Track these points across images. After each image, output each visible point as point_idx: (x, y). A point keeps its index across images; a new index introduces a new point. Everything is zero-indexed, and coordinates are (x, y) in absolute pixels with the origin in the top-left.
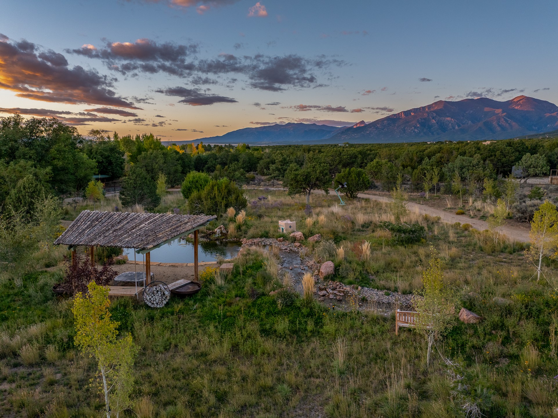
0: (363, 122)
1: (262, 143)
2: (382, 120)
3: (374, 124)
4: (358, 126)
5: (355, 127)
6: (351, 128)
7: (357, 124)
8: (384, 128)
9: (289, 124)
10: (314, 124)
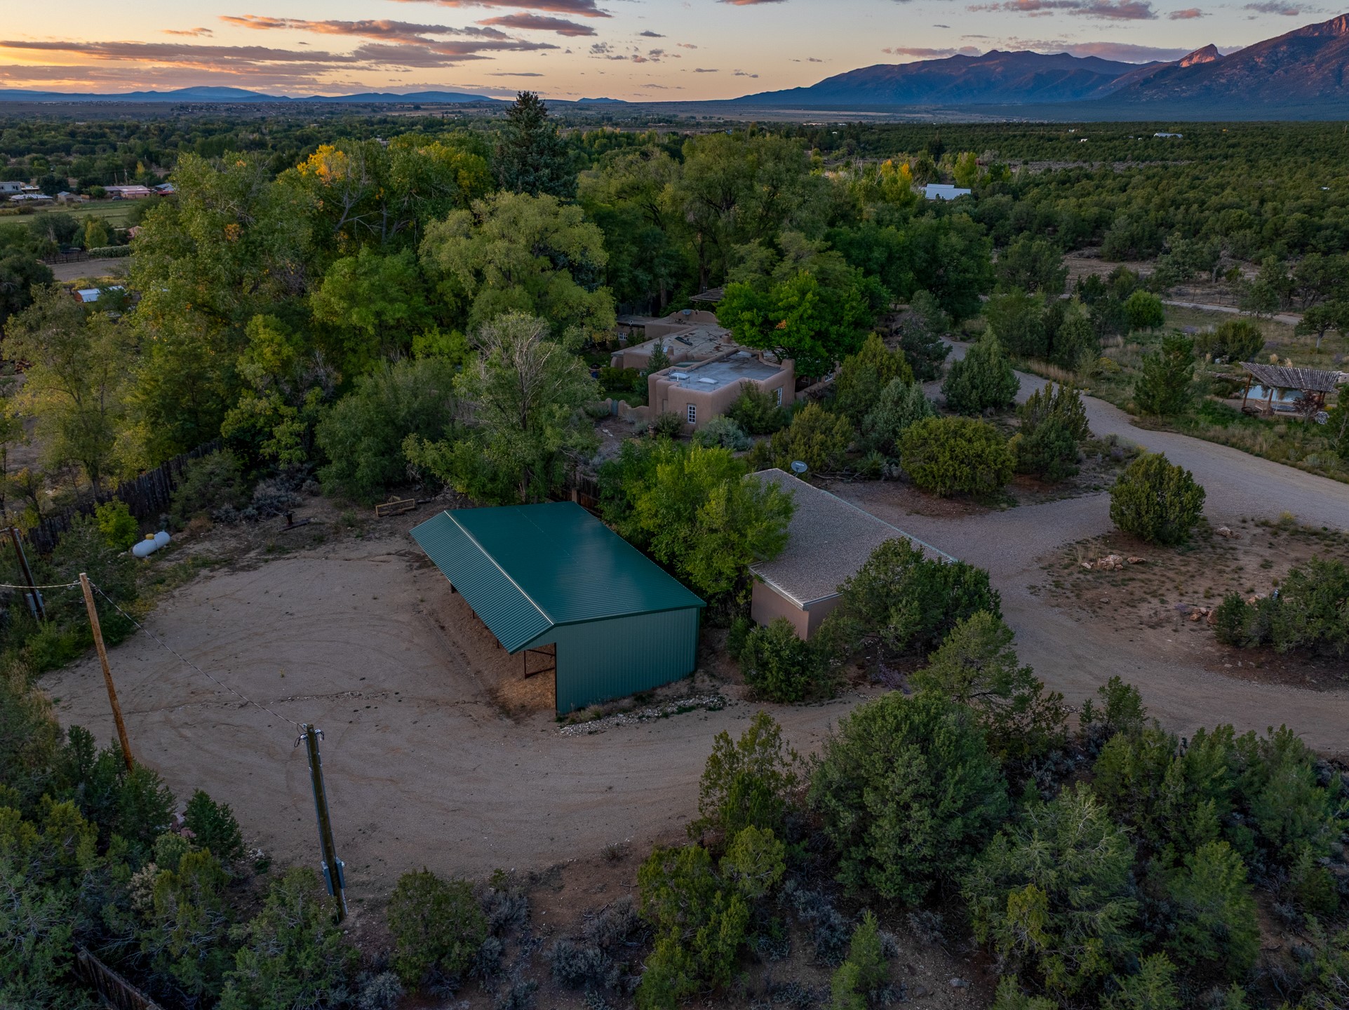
0: (1211, 49)
1: (917, 108)
2: (1274, 44)
3: (1245, 57)
4: (1195, 60)
5: (1185, 64)
6: (1174, 67)
7: (1192, 55)
8: (1277, 68)
9: (994, 54)
10: (1065, 55)
